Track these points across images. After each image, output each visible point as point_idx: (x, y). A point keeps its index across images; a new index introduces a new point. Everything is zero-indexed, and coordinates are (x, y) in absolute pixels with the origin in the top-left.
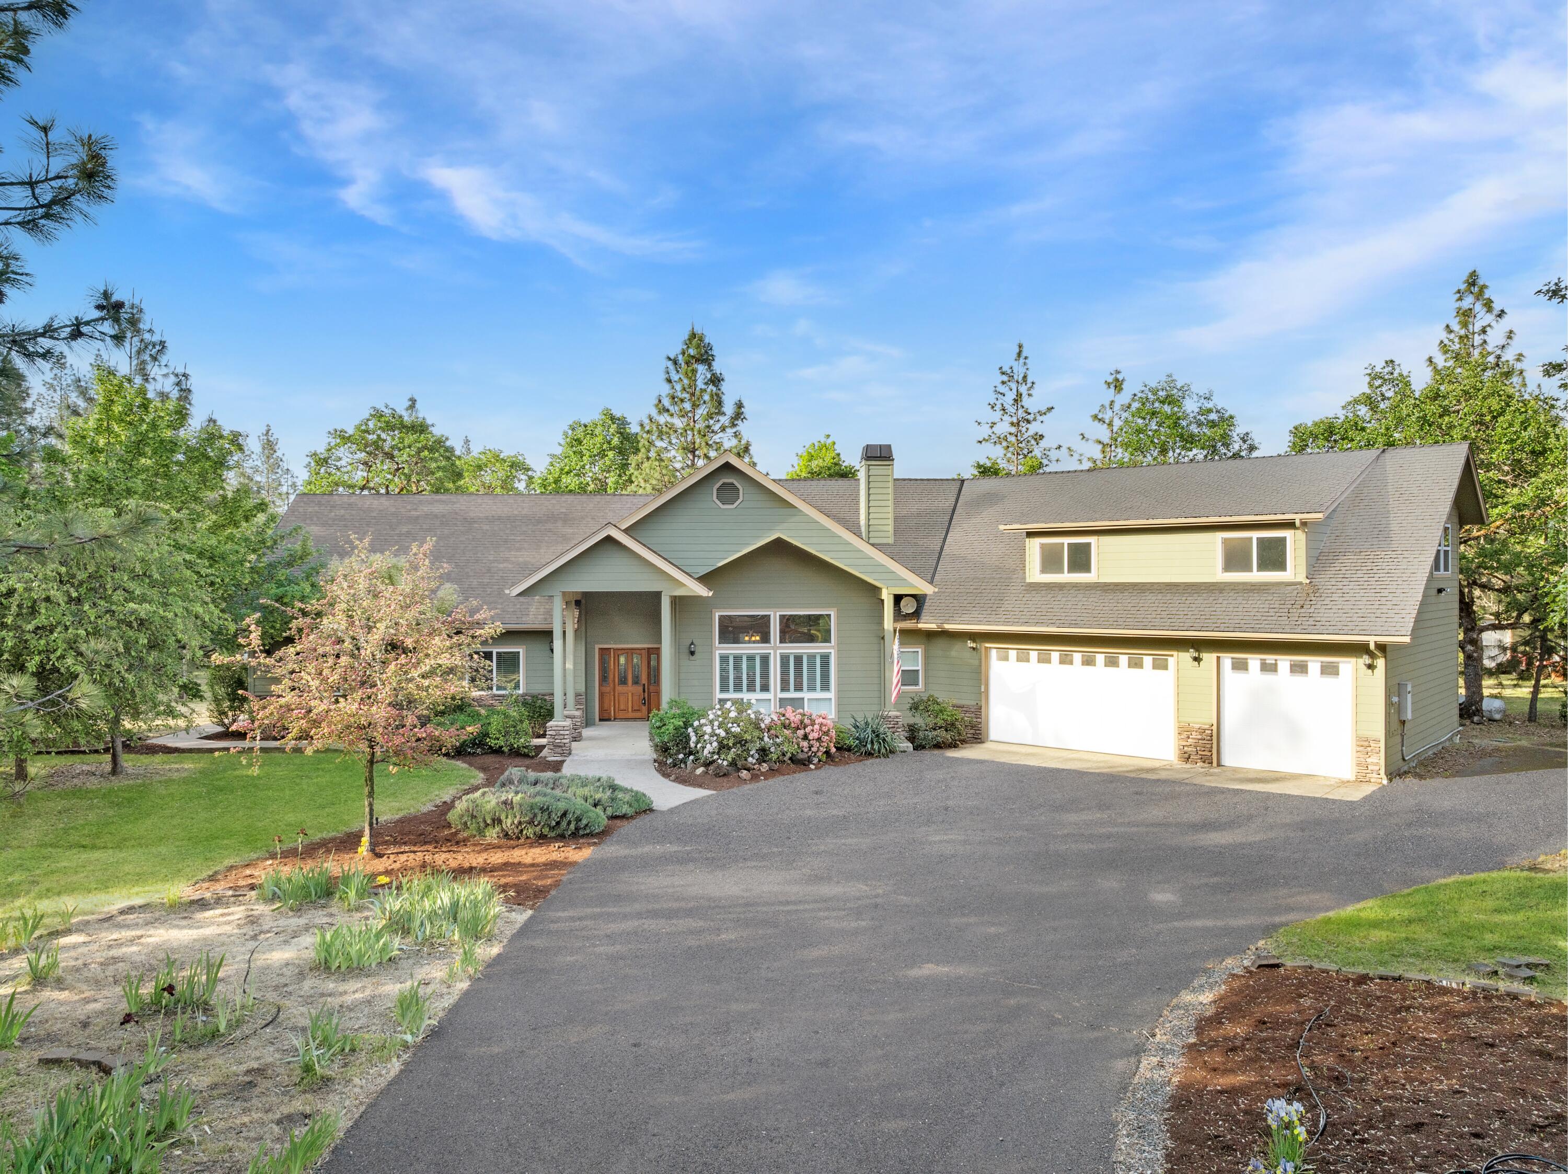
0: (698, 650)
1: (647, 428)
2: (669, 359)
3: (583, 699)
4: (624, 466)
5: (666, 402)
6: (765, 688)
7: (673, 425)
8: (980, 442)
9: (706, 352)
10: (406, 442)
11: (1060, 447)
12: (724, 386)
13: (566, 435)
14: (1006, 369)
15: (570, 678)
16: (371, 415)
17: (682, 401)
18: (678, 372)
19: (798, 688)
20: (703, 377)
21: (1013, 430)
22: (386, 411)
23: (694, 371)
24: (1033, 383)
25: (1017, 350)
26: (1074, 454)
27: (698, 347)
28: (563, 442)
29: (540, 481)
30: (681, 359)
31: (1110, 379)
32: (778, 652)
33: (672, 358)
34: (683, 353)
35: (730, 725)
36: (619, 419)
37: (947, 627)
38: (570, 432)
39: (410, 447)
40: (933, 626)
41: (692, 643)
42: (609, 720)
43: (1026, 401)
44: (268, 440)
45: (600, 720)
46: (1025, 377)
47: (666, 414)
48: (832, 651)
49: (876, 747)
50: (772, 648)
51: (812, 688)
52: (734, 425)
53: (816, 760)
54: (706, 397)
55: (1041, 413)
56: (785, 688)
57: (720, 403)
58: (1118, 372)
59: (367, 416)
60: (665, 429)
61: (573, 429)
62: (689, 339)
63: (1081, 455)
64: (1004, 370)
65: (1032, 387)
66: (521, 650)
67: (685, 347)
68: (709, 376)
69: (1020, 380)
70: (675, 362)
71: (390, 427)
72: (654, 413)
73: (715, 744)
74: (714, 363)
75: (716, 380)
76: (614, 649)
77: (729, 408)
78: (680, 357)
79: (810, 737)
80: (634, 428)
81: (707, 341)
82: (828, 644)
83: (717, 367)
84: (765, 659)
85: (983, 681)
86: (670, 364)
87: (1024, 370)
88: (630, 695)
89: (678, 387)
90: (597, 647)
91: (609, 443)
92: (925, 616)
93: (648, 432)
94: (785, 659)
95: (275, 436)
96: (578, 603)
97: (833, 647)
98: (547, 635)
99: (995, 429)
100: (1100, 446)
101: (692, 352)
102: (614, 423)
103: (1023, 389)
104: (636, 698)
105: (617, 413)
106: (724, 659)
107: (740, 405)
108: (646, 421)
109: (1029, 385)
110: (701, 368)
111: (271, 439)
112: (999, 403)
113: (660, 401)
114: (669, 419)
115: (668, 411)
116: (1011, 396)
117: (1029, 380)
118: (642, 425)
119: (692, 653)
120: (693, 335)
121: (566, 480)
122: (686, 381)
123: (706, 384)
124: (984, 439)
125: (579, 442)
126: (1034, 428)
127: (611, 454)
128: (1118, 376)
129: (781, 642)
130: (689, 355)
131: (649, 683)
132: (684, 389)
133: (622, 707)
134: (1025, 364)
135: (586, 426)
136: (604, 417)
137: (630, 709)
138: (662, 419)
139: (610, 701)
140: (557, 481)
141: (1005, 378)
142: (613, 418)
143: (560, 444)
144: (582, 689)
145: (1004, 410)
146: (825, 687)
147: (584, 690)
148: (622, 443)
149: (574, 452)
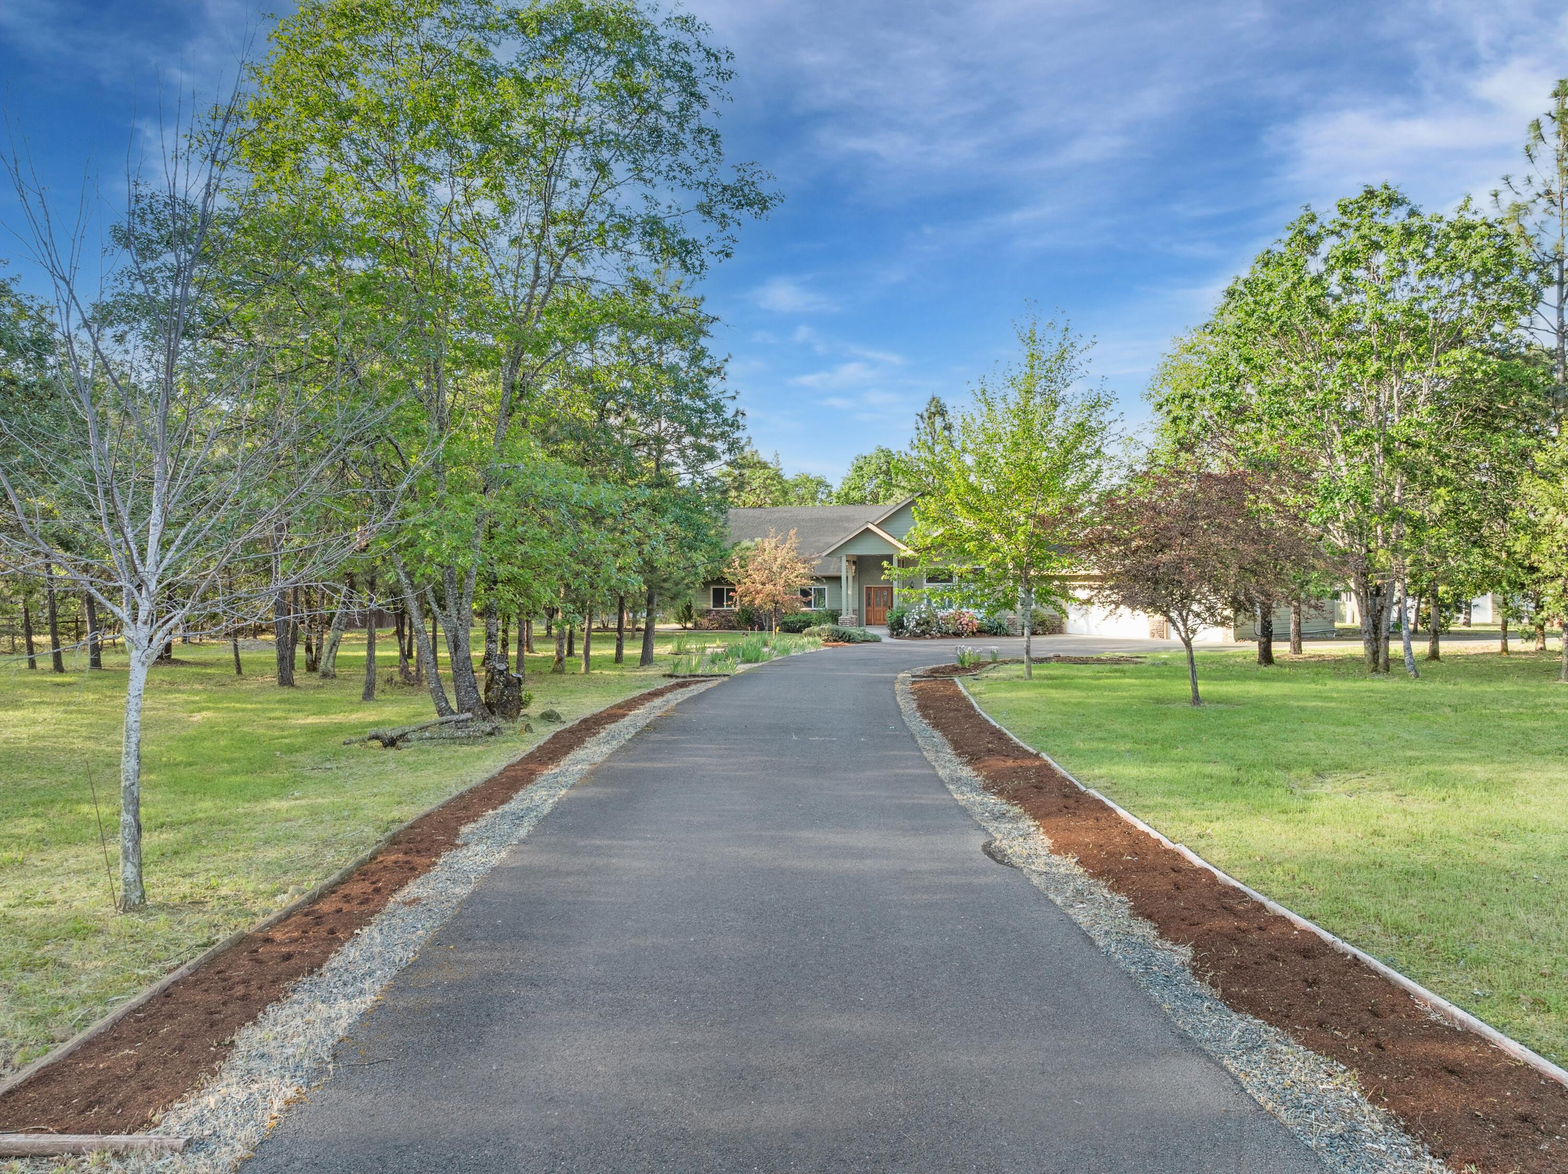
0: (915, 585)
2: (918, 415)
3: (857, 612)
5: (916, 442)
9: (942, 409)
12: (954, 431)
13: (853, 464)
15: (850, 599)
18: (923, 423)
20: (940, 425)
23: (934, 422)
27: (937, 406)
28: (851, 470)
29: (836, 494)
30: (925, 414)
34: (927, 411)
36: (887, 453)
38: (856, 463)
41: (912, 583)
42: (871, 624)
45: (866, 624)
49: (999, 631)
53: (965, 634)
54: (942, 438)
61: (858, 460)
62: (931, 402)
66: (826, 587)
67: (928, 407)
68: (944, 425)
70: (922, 417)
72: (908, 449)
73: (915, 624)
74: (947, 417)
75: (948, 427)
76: (874, 588)
79: (965, 626)
81: (942, 402)
83: (949, 419)
86: (918, 418)
88: (881, 611)
89: (924, 432)
90: (864, 587)
91: (880, 468)
96: (854, 563)
98: (838, 579)
101: (933, 410)
102: (883, 455)
105: (885, 448)
108: (904, 454)
110: (938, 420)
113: (912, 442)
115: (917, 447)
120: (933, 399)
121: (853, 494)
122: (928, 429)
123: (942, 429)
125: (861, 468)
127: (881, 476)
130: (931, 412)
131: (888, 597)
132: (927, 434)
133: (878, 618)
135: (866, 458)
136: (877, 451)
137: (881, 619)
139: (871, 615)
142: (883, 452)
144: (857, 607)
148: (888, 468)
149: (858, 476)
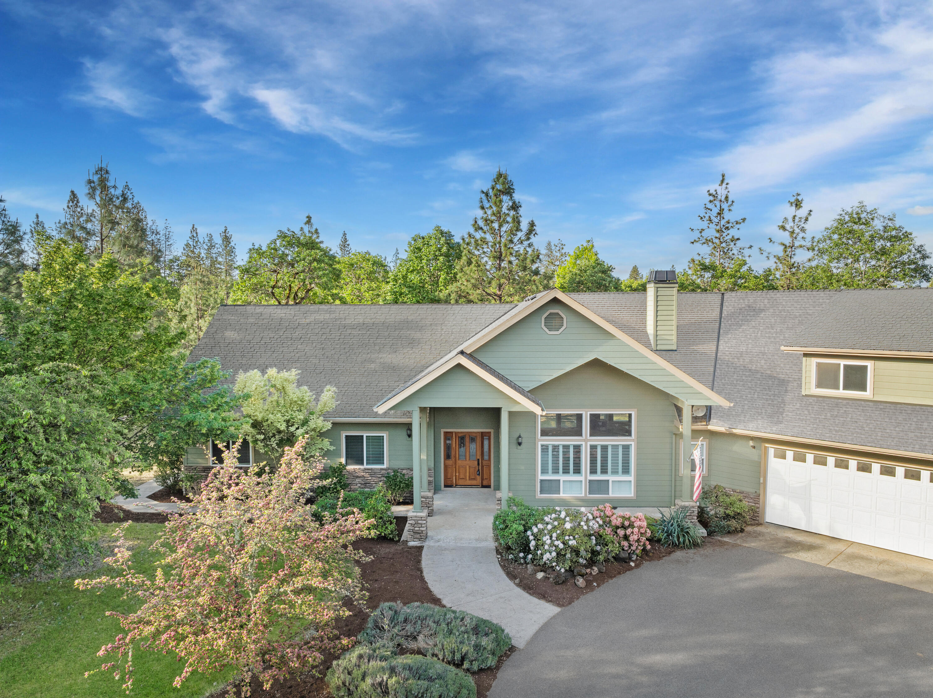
0: (524, 441)
1: (467, 240)
2: (483, 192)
3: (432, 473)
4: (451, 267)
5: (481, 223)
6: (577, 471)
7: (485, 238)
8: (693, 243)
9: (509, 187)
10: (302, 256)
11: (751, 247)
12: (521, 211)
13: (410, 244)
14: (712, 191)
15: (425, 466)
16: (278, 236)
17: (492, 222)
18: (489, 201)
19: (604, 471)
20: (506, 204)
21: (718, 235)
22: (288, 233)
23: (501, 201)
24: (733, 202)
25: (721, 179)
26: (764, 253)
27: (503, 183)
28: (408, 249)
29: (393, 277)
30: (491, 193)
31: (793, 200)
32: (589, 443)
33: (485, 191)
34: (493, 188)
35: (567, 538)
36: (446, 233)
37: (734, 431)
38: (413, 242)
39: (304, 260)
40: (722, 429)
41: (520, 437)
42: (451, 486)
43: (727, 216)
44: (225, 235)
45: (446, 486)
46: (727, 197)
47: (480, 231)
48: (633, 443)
49: (681, 540)
50: (584, 440)
51: (615, 472)
52: (528, 239)
53: (634, 557)
54: (509, 219)
55: (737, 223)
56: (593, 471)
57: (519, 222)
58: (798, 195)
59: (276, 237)
60: (479, 242)
61: (415, 240)
62: (497, 178)
63: (769, 253)
64: (711, 192)
65: (732, 205)
66: (385, 435)
67: (494, 183)
68: (511, 204)
69: (723, 199)
70: (487, 194)
71: (290, 244)
72: (472, 231)
73: (554, 554)
74: (514, 195)
75: (515, 207)
76: (456, 433)
77: (524, 226)
78: (491, 191)
79: (631, 538)
80: (457, 239)
81: (509, 179)
82: (629, 438)
83: (517, 196)
84: (577, 448)
85: (762, 474)
86: (483, 196)
87: (726, 193)
88: (468, 467)
89: (489, 212)
90: (443, 431)
91: (440, 250)
92: (713, 421)
93: (468, 244)
94: (594, 448)
95: (230, 233)
97: (633, 440)
98: (405, 425)
99: (703, 234)
100: (783, 247)
101: (499, 187)
102: (443, 236)
103: (725, 206)
104: (472, 470)
105: (445, 229)
106: (545, 449)
107: (532, 224)
108: (466, 236)
109: (730, 203)
110: (505, 198)
111: (228, 235)
112: (707, 216)
113: (476, 222)
114: (483, 235)
115: (481, 228)
116: (716, 211)
117: (730, 200)
118: (463, 239)
119: (520, 444)
120: (500, 175)
121: (411, 276)
122: (495, 208)
123: (509, 209)
124: (695, 241)
125: (420, 249)
126: (733, 232)
127: (441, 258)
128: (799, 197)
129: (591, 435)
130: (498, 190)
131: (483, 458)
132: (494, 214)
133: (462, 476)
134: (726, 188)
135: (423, 238)
136: (436, 232)
137: (468, 478)
138: (478, 235)
139: (452, 473)
140: (405, 277)
141: (711, 198)
142: (442, 233)
143: (406, 251)
145: (710, 220)
146: (626, 471)
147: (433, 466)
148: (449, 250)
149: (416, 257)
